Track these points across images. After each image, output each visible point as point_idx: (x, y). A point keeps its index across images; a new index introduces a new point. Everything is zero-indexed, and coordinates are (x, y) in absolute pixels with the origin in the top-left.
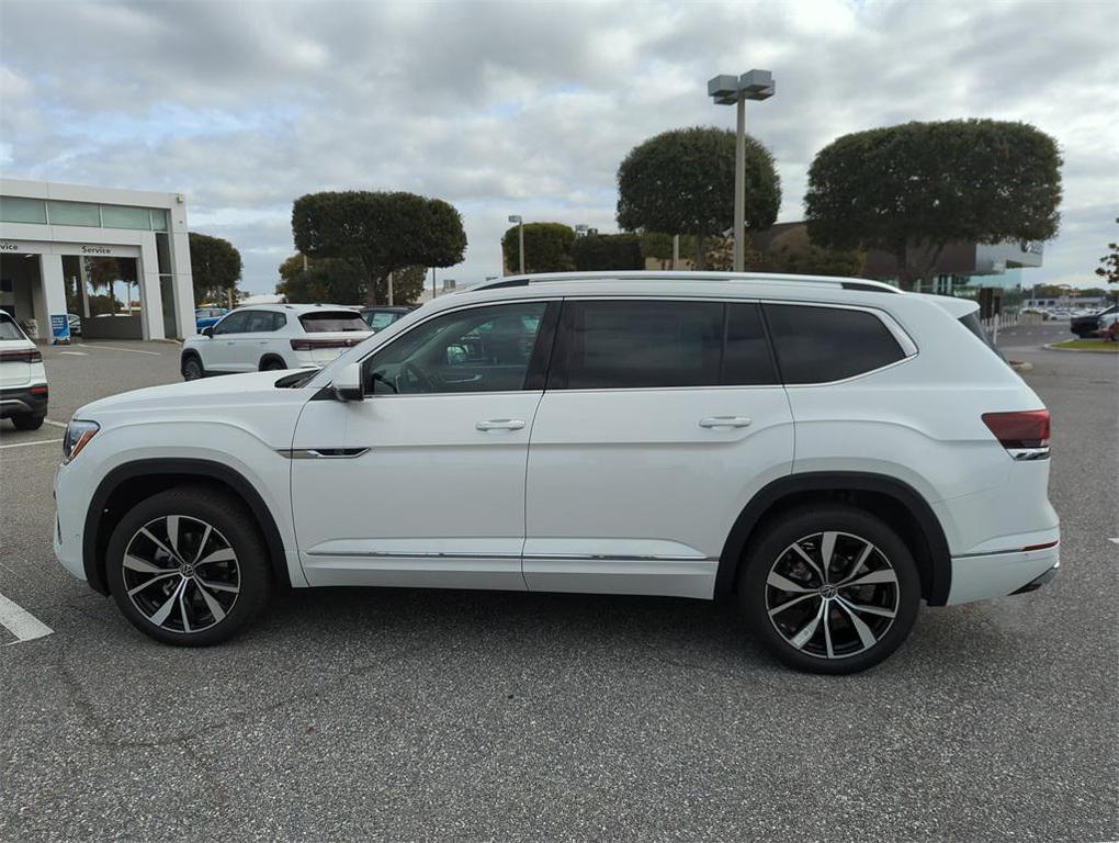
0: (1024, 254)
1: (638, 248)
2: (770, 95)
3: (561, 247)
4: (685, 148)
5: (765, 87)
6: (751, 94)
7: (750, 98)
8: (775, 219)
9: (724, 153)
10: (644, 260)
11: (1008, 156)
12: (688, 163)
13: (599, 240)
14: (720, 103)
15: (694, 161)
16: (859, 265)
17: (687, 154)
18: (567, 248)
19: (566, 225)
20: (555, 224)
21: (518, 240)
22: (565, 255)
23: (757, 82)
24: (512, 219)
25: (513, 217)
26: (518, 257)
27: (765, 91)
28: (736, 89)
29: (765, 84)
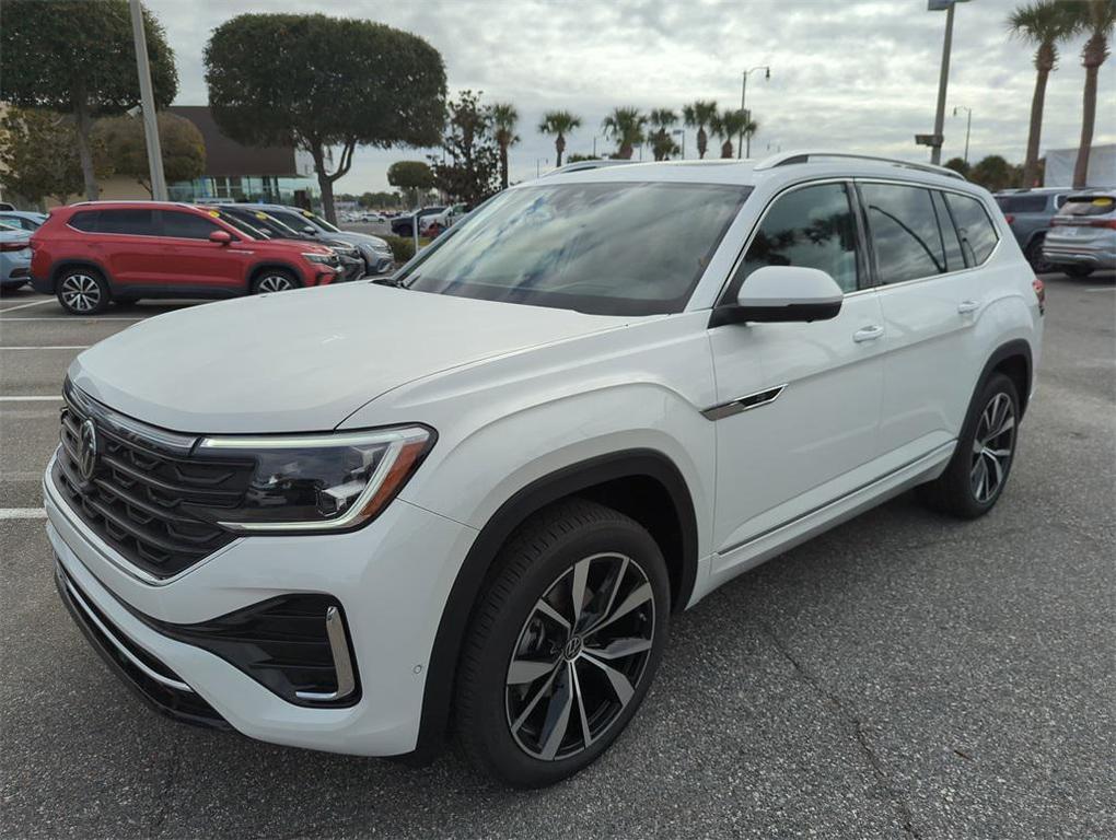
8: (171, 100)
16: (198, 161)
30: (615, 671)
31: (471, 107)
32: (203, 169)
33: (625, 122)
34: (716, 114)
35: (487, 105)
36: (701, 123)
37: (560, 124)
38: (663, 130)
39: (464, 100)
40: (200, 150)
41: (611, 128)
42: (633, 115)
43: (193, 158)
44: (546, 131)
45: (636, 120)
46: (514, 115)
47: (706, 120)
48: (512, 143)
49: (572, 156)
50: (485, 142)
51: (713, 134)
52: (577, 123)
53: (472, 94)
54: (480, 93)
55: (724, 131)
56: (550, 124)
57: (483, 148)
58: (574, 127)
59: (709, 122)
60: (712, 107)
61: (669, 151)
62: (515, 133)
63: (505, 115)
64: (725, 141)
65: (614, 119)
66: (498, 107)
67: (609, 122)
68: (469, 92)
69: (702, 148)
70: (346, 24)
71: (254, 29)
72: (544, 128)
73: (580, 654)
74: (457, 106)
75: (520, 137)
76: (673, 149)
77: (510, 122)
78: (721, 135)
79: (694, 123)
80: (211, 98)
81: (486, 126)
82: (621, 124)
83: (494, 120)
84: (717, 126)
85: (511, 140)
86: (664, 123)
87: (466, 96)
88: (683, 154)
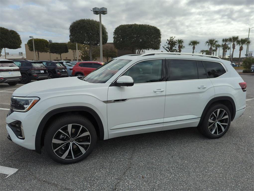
0: (143, 52)
1: (67, 47)
2: (106, 14)
3: (45, 45)
4: (87, 24)
5: (106, 12)
6: (102, 13)
7: (102, 14)
8: (107, 42)
9: (96, 26)
10: (68, 49)
11: (153, 33)
12: (88, 27)
13: (56, 44)
14: (95, 14)
15: (90, 27)
16: (116, 53)
17: (88, 25)
18: (47, 46)
19: (46, 40)
20: (43, 39)
21: (33, 43)
22: (46, 47)
23: (104, 10)
24: (30, 37)
25: (31, 36)
26: (33, 47)
27: (105, 13)
28: (99, 11)
29: (105, 11)
30: (80, 146)
31: (172, 40)
32: (117, 55)
33: (211, 42)
34: (238, 39)
35: (176, 40)
36: (234, 42)
37: (194, 43)
38: (225, 44)
39: (171, 39)
40: (116, 51)
41: (208, 44)
42: (214, 40)
43: (115, 53)
44: (190, 45)
45: (214, 42)
46: (182, 42)
47: (235, 41)
48: (183, 48)
49: (202, 50)
50: (175, 48)
51: (237, 44)
52: (198, 43)
53: (173, 38)
54: (175, 37)
55: (241, 43)
56: (191, 43)
57: (174, 49)
58: (198, 44)
59: (236, 41)
60: (237, 38)
61: (226, 48)
62: (183, 46)
63: (180, 42)
64: (241, 46)
65: (209, 42)
66: (179, 40)
67: (207, 42)
68: (172, 37)
69: (234, 48)
70: (140, 25)
71: (122, 27)
72: (190, 44)
73: (74, 142)
74: (169, 40)
75: (185, 47)
76: (228, 48)
77: (181, 43)
78: (240, 44)
79: (232, 42)
80: (114, 41)
81: (175, 44)
82: (210, 43)
83: (177, 43)
84: (239, 42)
85: (183, 47)
86: (226, 42)
87: (171, 38)
88: (230, 49)
